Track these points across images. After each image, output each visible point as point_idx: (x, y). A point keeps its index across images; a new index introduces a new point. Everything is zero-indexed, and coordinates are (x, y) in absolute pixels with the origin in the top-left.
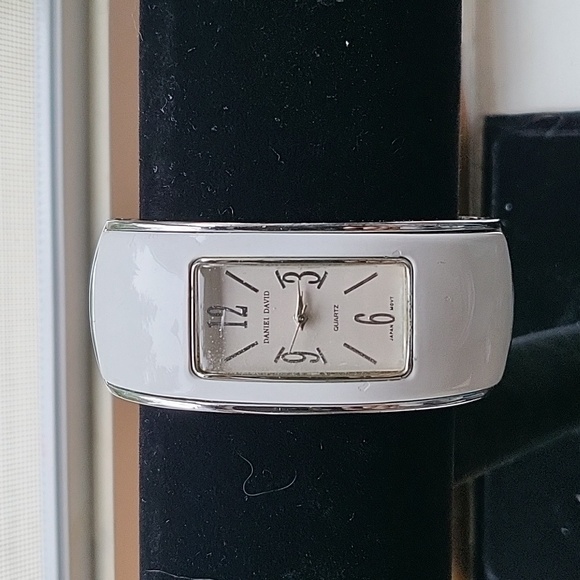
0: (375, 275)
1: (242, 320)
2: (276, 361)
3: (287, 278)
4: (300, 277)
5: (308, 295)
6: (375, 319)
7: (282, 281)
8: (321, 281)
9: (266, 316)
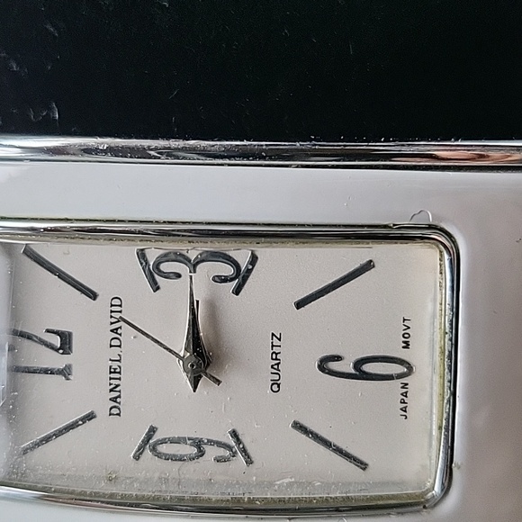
0: (369, 266)
1: (58, 361)
2: (137, 457)
3: (165, 267)
4: (194, 266)
5: (213, 308)
6: (368, 368)
7: (154, 275)
8: (241, 277)
9: (114, 353)
